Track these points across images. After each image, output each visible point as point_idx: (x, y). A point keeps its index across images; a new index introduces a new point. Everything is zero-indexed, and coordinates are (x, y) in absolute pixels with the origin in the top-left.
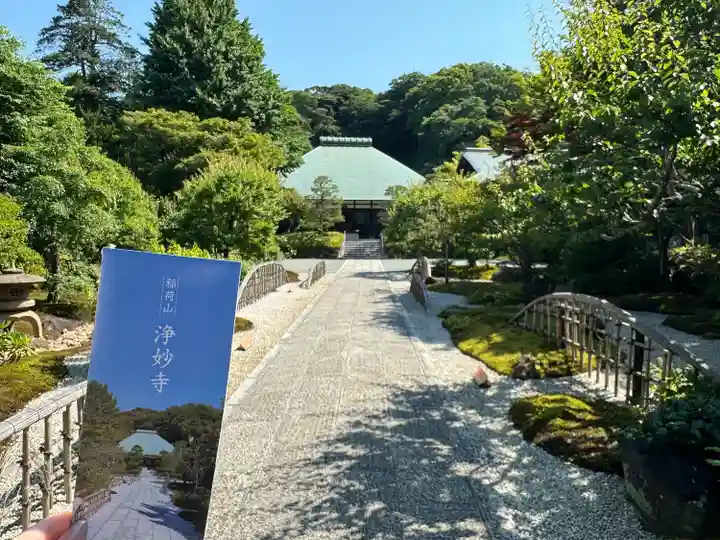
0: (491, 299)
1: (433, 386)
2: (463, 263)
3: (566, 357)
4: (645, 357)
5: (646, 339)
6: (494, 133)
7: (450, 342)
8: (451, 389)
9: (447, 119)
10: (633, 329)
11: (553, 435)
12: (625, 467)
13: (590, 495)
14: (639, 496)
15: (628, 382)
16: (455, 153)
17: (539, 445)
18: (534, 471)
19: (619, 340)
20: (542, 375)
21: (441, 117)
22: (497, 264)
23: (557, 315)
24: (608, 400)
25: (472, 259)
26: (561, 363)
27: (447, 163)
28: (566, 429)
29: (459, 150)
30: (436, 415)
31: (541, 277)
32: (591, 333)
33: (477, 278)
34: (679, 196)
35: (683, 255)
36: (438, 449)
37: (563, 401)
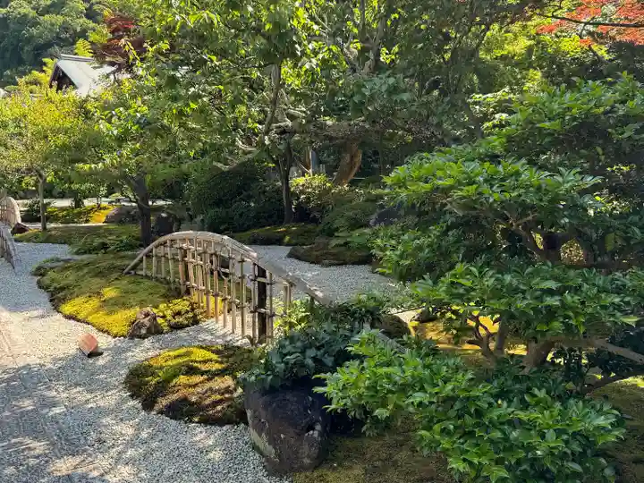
0: (104, 246)
1: (24, 367)
2: (66, 203)
3: (191, 304)
4: (268, 293)
5: (267, 274)
6: (93, 37)
7: (49, 305)
8: (50, 366)
9: (33, 13)
10: (255, 264)
11: (174, 397)
12: (249, 413)
13: (216, 455)
14: (262, 442)
15: (254, 322)
16: (45, 60)
17: (161, 412)
18: (154, 445)
19: (243, 277)
20: (166, 329)
21: (23, 11)
22: (110, 202)
23: (179, 257)
24: (235, 345)
25: (78, 198)
26: (187, 312)
27: (35, 73)
28: (190, 386)
29: (52, 57)
30: (27, 404)
31: (164, 215)
32: (215, 273)
33: (87, 221)
34: (289, 123)
35: (303, 185)
36: (29, 449)
37: (188, 354)
